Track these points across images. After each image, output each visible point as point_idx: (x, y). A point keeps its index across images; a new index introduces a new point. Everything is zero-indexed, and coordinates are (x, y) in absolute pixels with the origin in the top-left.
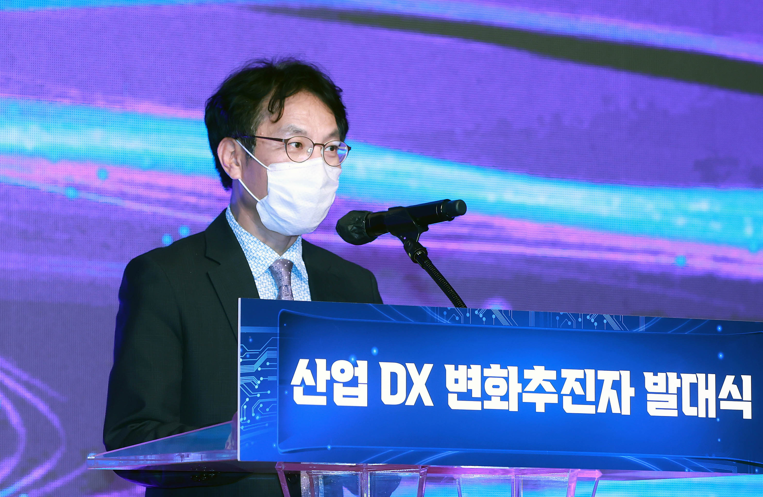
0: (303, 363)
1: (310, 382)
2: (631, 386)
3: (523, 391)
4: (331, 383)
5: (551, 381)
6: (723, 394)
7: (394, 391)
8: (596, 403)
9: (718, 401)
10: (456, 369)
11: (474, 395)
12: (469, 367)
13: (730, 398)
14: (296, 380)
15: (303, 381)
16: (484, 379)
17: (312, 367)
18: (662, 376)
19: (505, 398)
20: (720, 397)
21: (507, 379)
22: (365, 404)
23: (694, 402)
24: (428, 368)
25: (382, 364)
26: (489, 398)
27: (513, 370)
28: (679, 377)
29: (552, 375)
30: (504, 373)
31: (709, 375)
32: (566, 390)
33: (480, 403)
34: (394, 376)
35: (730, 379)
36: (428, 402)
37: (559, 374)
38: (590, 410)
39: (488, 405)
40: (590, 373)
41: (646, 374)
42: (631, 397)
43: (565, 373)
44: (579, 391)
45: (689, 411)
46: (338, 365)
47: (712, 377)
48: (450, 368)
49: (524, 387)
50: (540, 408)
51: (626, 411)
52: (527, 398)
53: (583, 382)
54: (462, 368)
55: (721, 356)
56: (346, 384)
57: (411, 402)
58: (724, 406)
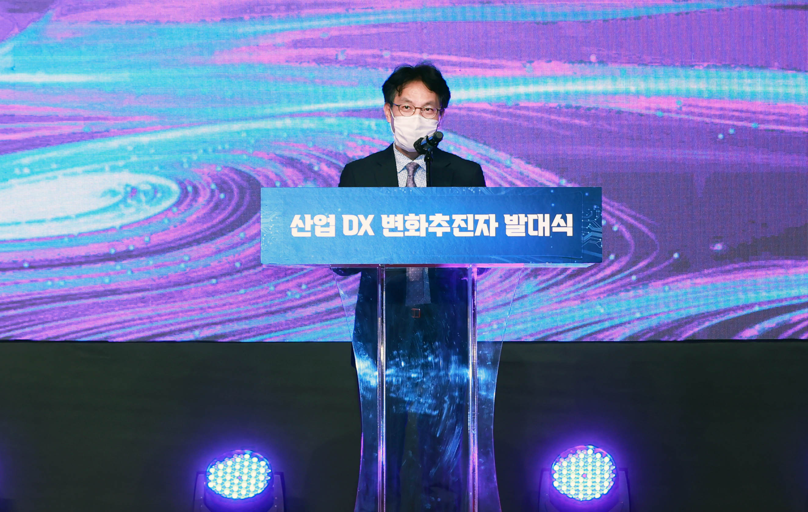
0: (297, 217)
1: (301, 225)
2: (496, 222)
3: (429, 226)
4: (313, 226)
5: (447, 221)
6: (555, 223)
7: (351, 228)
8: (474, 231)
9: (551, 228)
10: (388, 217)
11: (399, 229)
12: (396, 216)
13: (559, 226)
14: (293, 225)
15: (297, 226)
16: (405, 221)
17: (303, 219)
18: (515, 217)
19: (418, 230)
20: (552, 226)
21: (419, 221)
22: (334, 235)
23: (536, 228)
24: (371, 217)
25: (343, 216)
26: (408, 230)
27: (423, 217)
28: (526, 216)
29: (447, 218)
30: (417, 218)
31: (546, 215)
32: (455, 225)
33: (403, 233)
34: (351, 222)
35: (558, 216)
36: (371, 233)
37: (451, 218)
38: (471, 234)
39: (407, 234)
40: (470, 217)
41: (505, 216)
42: (496, 228)
43: (454, 217)
44: (463, 225)
45: (532, 233)
46: (317, 217)
47: (547, 216)
48: (384, 217)
49: (429, 224)
50: (439, 234)
51: (493, 234)
52: (431, 230)
53: (466, 221)
54: (392, 216)
55: (553, 205)
56: (322, 226)
57: (361, 233)
58: (555, 230)
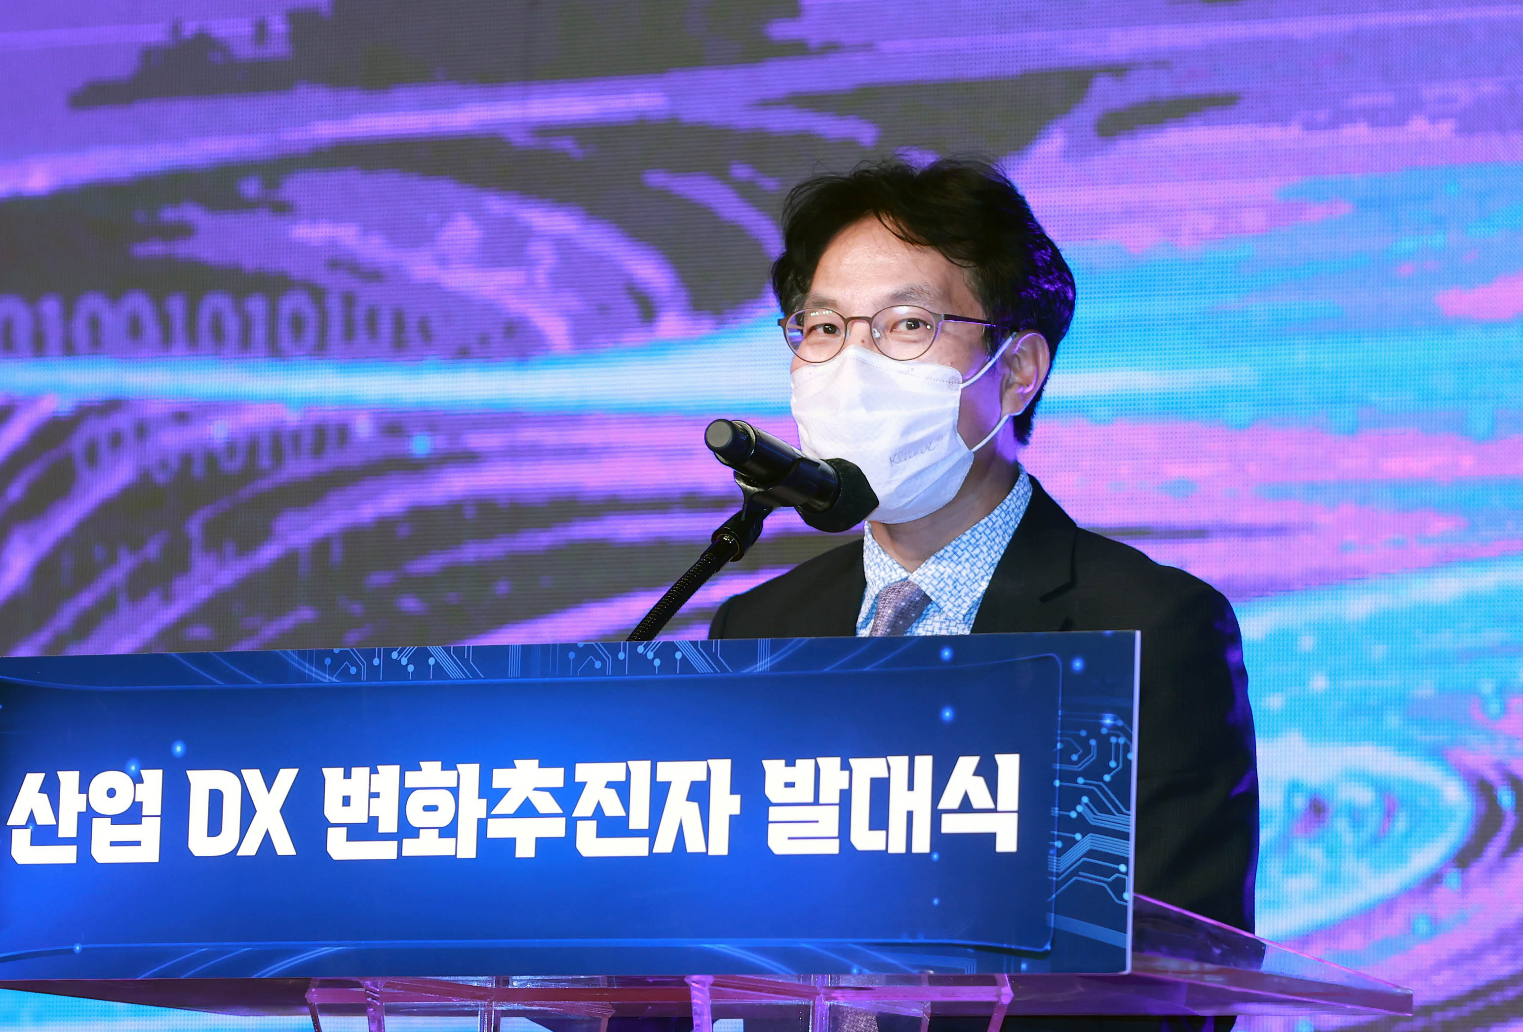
0: (33, 781)
1: (45, 817)
2: (733, 792)
3: (489, 815)
4: (86, 818)
5: (553, 791)
6: (951, 799)
7: (215, 828)
8: (651, 833)
9: (936, 816)
10: (347, 775)
11: (383, 828)
12: (374, 771)
13: (966, 806)
14: (17, 817)
15: (31, 818)
16: (405, 793)
17: (51, 789)
18: (805, 766)
19: (449, 831)
20: (942, 806)
21: (455, 791)
22: (155, 858)
23: (879, 820)
24: (287, 777)
25: (192, 775)
26: (414, 833)
27: (470, 772)
28: (846, 766)
29: (555, 777)
30: (449, 778)
31: (918, 759)
32: (584, 807)
33: (394, 844)
34: (216, 798)
35: (967, 764)
36: (284, 846)
37: (570, 775)
38: (637, 847)
39: (411, 848)
40: (640, 769)
41: (767, 764)
42: (732, 818)
43: (583, 771)
44: (613, 808)
45: (865, 840)
46: (103, 780)
47: (924, 764)
48: (332, 775)
49: (490, 807)
50: (525, 850)
51: (719, 846)
52: (497, 830)
53: (622, 789)
54: (360, 773)
55: (947, 714)
56: (117, 820)
57: (250, 848)
58: (952, 825)
